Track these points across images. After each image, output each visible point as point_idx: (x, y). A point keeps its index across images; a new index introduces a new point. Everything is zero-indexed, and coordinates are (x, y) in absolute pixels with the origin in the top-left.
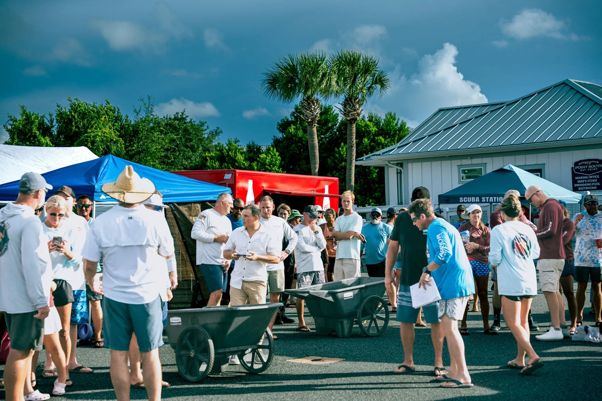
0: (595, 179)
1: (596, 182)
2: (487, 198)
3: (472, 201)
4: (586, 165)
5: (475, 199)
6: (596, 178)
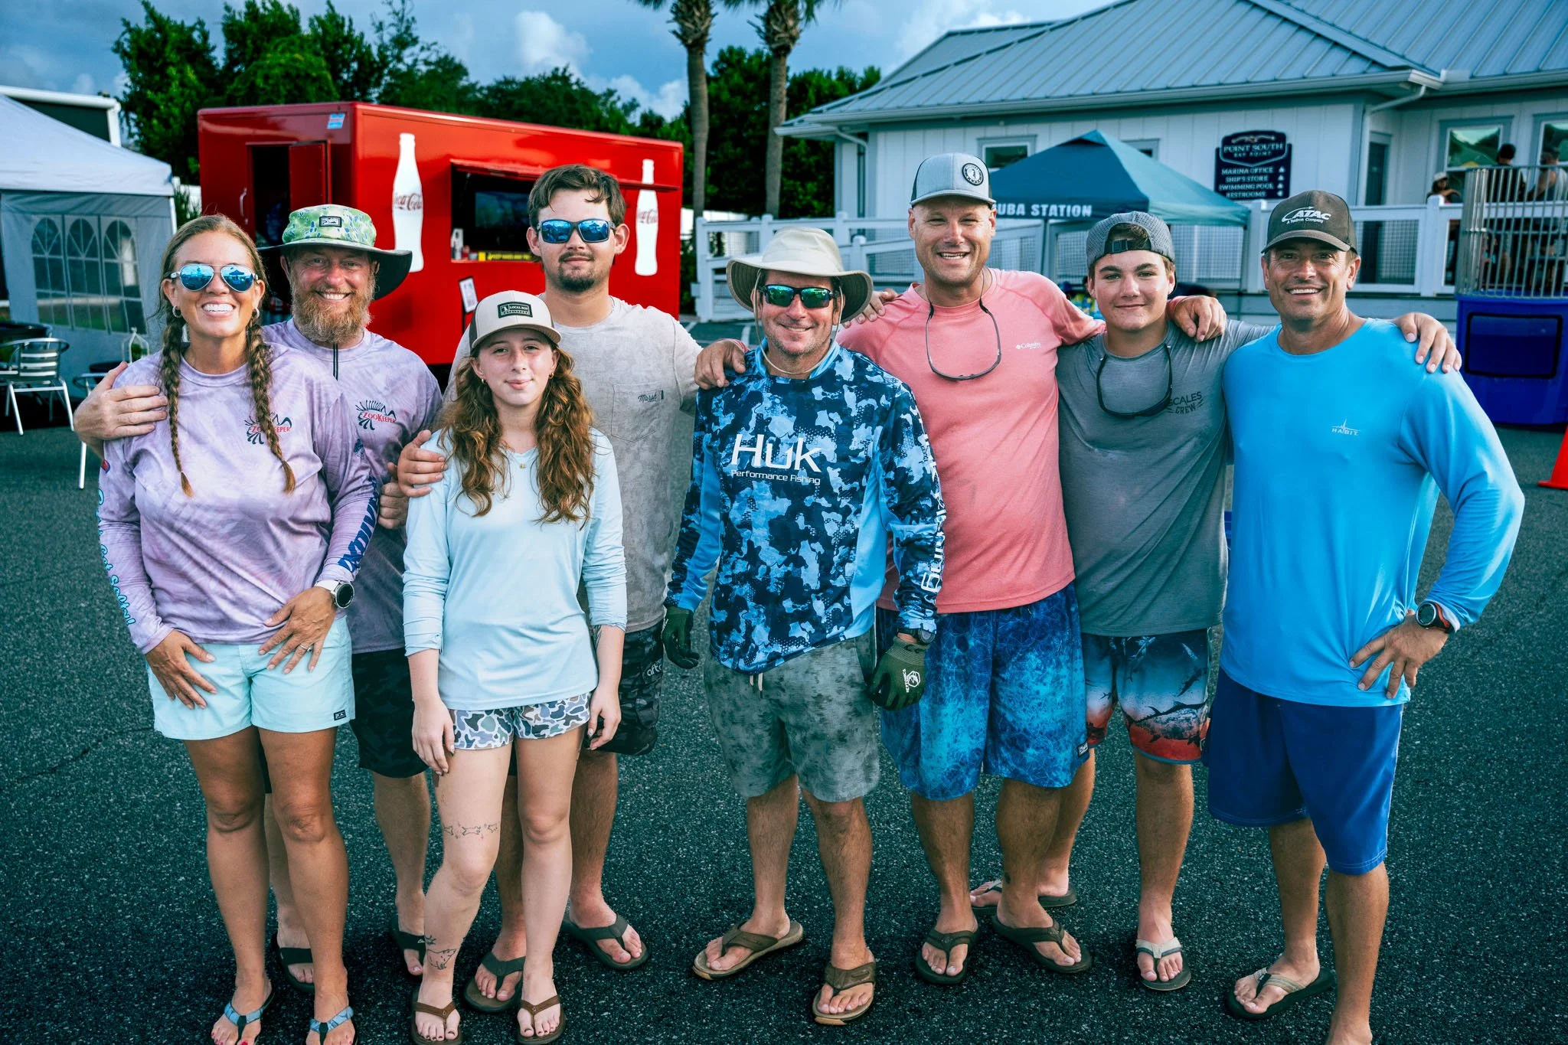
0: (1263, 174)
1: (1265, 182)
2: (1045, 207)
3: (1009, 213)
4: (1248, 143)
5: (1016, 209)
6: (1266, 174)
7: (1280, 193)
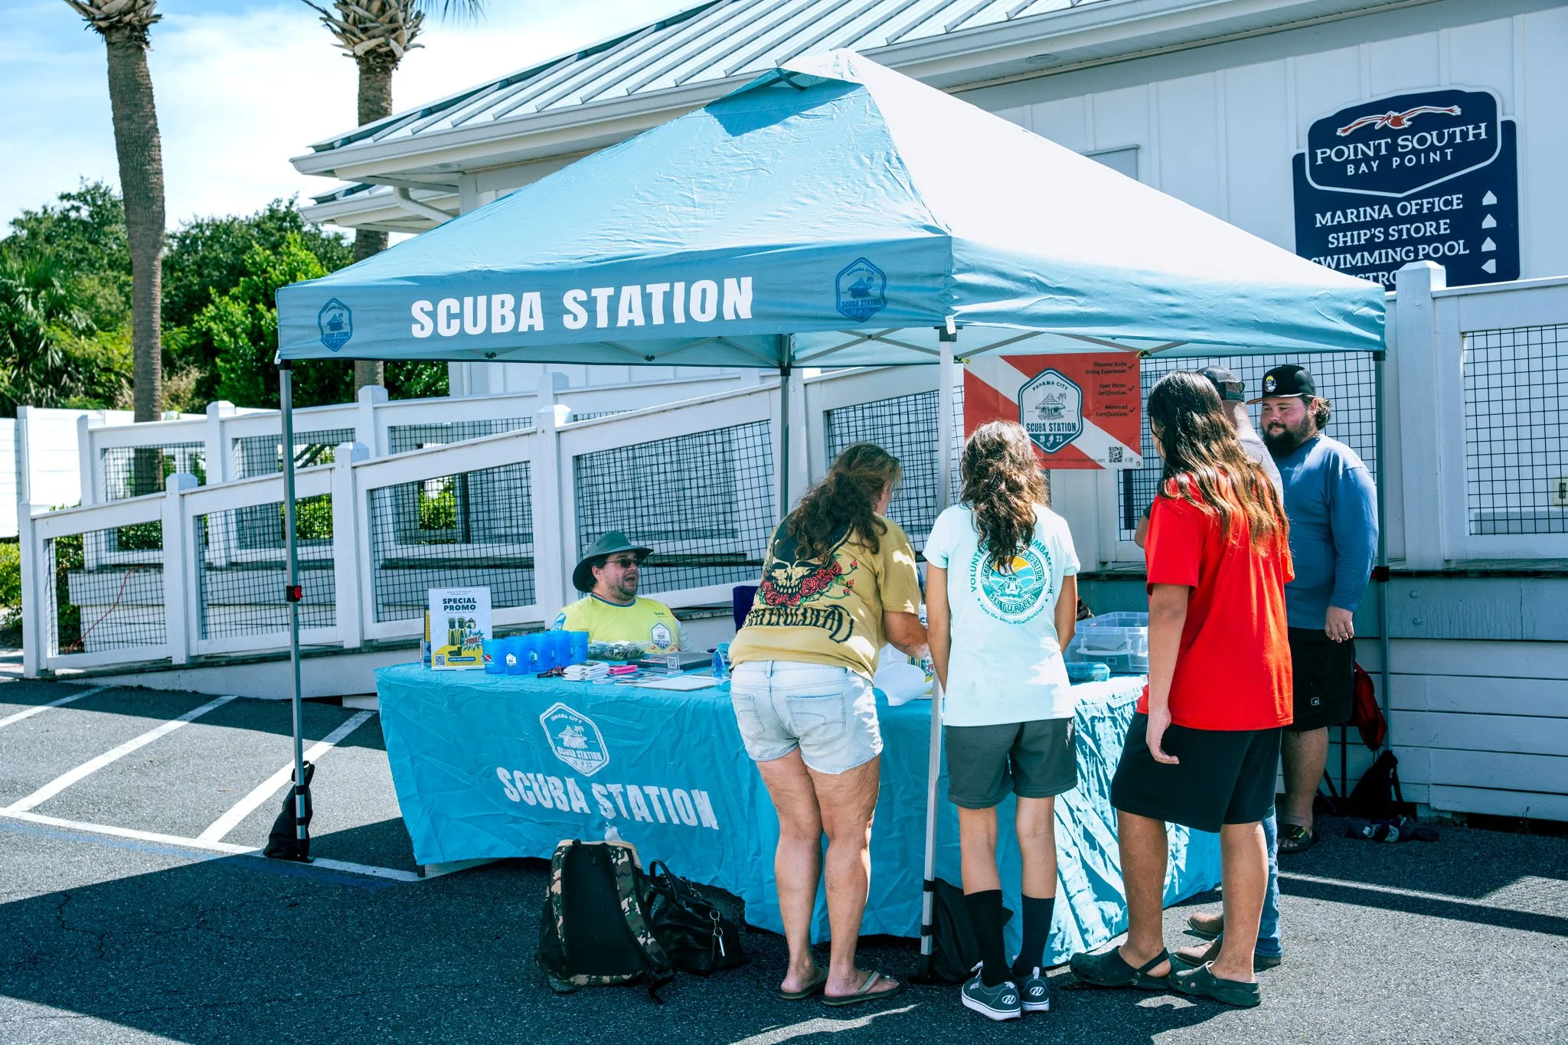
0: (1434, 217)
1: (1443, 239)
2: (602, 294)
5: (517, 310)
6: (1442, 215)
7: (1490, 267)
